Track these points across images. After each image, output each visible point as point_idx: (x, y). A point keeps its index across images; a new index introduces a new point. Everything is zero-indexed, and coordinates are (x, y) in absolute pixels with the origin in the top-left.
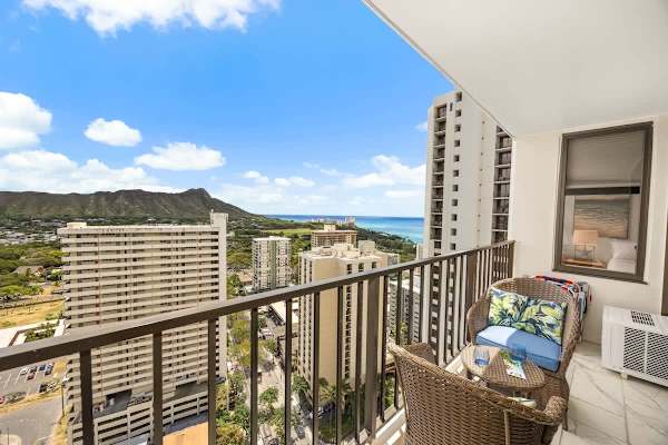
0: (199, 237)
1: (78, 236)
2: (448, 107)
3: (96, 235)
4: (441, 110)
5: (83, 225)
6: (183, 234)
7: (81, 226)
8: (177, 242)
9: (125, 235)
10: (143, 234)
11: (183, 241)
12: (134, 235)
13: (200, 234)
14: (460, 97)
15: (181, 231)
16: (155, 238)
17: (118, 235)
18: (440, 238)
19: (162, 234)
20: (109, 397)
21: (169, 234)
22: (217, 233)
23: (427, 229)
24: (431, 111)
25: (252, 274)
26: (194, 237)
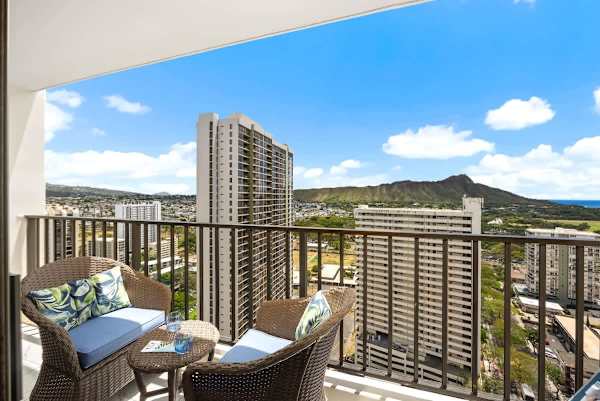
0: (450, 221)
1: (364, 214)
3: (372, 214)
5: (366, 207)
6: (434, 217)
7: (365, 208)
8: (429, 224)
9: (390, 215)
10: (402, 215)
11: (434, 224)
12: (396, 215)
13: (451, 218)
15: (433, 214)
16: (411, 219)
17: (386, 215)
19: (416, 216)
20: (378, 333)
21: (422, 217)
22: (469, 218)
25: (525, 271)
26: (445, 221)
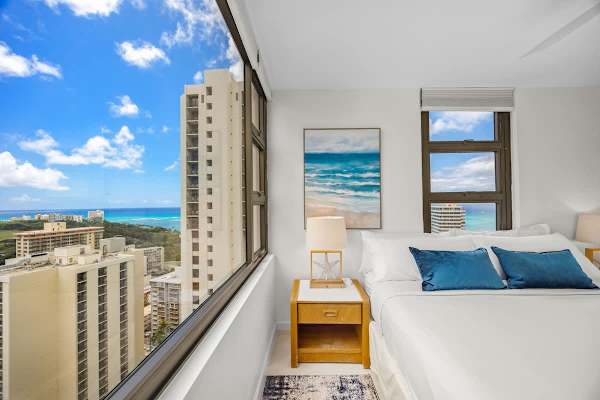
2: (200, 99)
4: (192, 99)
14: (209, 91)
18: (197, 227)
23: (183, 219)
24: (183, 99)
